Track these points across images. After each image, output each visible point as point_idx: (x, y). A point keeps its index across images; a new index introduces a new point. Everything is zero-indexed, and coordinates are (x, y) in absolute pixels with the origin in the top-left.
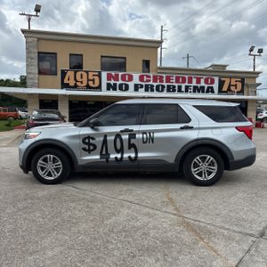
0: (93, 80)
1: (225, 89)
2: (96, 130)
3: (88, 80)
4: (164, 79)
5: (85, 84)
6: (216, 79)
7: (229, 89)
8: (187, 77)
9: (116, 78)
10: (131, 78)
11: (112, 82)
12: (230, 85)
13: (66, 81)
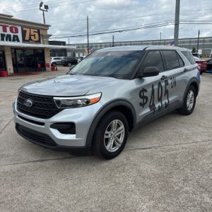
1: (27, 38)
6: (19, 28)
7: (30, 39)
12: (30, 35)
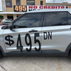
0: (24, 9)
2: (14, 31)
3: (23, 9)
4: (48, 7)
5: (22, 10)
8: (55, 6)
9: (32, 8)
10: (37, 8)
11: (30, 9)
13: (15, 9)
